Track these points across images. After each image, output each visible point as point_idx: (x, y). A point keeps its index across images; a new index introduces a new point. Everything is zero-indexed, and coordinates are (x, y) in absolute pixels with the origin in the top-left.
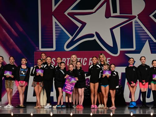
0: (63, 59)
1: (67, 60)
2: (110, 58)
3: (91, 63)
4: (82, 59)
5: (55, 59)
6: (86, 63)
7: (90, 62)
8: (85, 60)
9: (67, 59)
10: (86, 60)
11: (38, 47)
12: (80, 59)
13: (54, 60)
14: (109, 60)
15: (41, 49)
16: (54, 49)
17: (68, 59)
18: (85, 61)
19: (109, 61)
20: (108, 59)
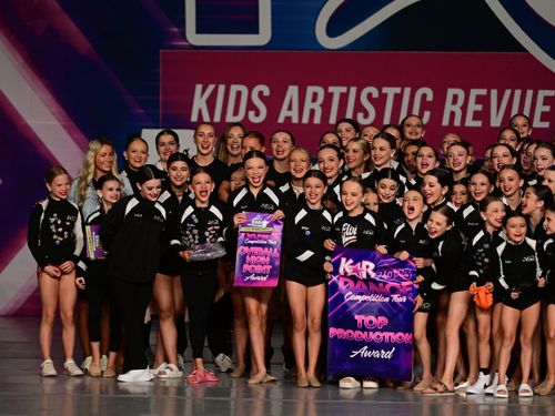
0: (311, 90)
1: (329, 97)
2: (551, 93)
3: (453, 114)
4: (407, 91)
5: (267, 92)
6: (427, 115)
7: (449, 107)
8: (424, 96)
9: (331, 89)
10: (430, 98)
11: (182, 24)
12: (398, 90)
13: (261, 94)
14: (547, 101)
15: (194, 38)
16: (263, 37)
17: (337, 91)
18: (425, 105)
19: (547, 109)
20: (542, 94)
